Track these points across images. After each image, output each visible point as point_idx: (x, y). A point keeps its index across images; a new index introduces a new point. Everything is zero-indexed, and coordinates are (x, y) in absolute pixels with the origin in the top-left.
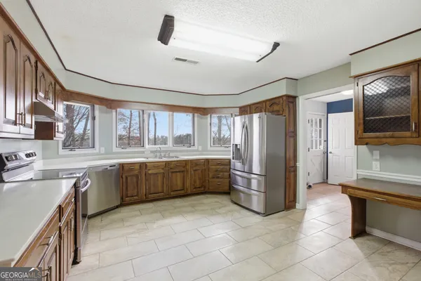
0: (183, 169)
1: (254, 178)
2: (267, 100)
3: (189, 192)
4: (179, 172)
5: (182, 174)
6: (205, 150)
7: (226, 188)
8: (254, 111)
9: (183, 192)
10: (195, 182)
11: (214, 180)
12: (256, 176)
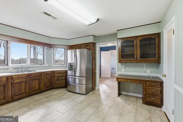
0: (39, 78)
1: (77, 78)
2: (84, 44)
3: (43, 90)
4: (37, 79)
5: (39, 80)
6: (50, 66)
7: (64, 85)
8: (77, 48)
9: (39, 91)
10: (46, 84)
11: (57, 81)
12: (78, 77)
